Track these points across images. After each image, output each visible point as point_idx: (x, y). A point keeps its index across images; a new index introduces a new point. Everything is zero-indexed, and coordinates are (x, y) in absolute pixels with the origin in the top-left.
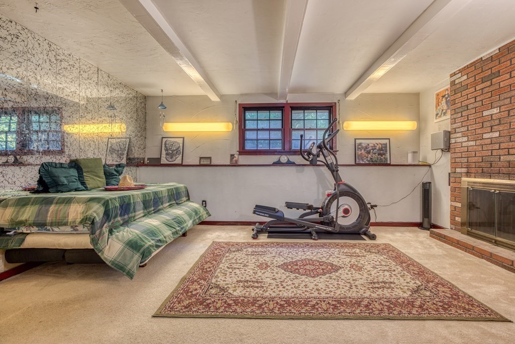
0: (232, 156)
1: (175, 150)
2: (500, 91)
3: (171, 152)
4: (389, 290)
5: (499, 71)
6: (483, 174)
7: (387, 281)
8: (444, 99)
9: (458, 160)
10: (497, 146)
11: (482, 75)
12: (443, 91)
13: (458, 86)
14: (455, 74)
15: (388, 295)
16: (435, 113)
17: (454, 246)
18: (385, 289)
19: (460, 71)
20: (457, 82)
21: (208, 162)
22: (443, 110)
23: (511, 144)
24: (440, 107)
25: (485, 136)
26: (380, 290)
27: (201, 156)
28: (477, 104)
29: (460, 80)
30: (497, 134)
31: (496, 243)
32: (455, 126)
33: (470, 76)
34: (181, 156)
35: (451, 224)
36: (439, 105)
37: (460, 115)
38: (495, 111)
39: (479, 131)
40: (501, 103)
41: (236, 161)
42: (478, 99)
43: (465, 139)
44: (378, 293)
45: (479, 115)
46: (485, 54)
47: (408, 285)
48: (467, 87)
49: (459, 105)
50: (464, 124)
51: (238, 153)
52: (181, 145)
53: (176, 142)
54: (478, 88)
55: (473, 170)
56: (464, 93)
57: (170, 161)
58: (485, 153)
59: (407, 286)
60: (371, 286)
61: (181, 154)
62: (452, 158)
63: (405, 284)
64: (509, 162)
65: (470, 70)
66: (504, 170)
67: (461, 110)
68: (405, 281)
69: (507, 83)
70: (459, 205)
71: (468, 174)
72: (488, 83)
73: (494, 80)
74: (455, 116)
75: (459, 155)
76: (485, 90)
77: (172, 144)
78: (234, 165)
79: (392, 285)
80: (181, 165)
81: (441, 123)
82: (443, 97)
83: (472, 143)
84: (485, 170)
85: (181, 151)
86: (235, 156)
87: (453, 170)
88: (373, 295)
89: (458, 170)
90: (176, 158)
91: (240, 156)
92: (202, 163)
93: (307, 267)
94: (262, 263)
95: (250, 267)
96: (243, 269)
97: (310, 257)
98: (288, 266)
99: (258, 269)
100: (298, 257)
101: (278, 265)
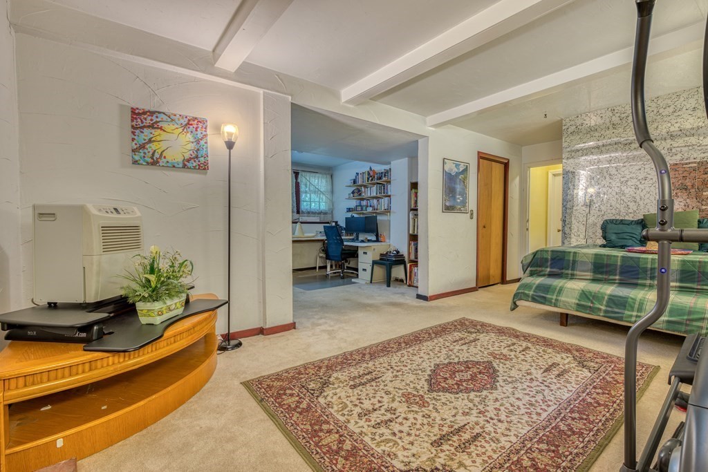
4: (353, 375)
7: (361, 387)
15: (352, 370)
18: (357, 375)
26: (361, 372)
44: (362, 368)
47: (334, 391)
59: (336, 388)
60: (374, 374)
63: (338, 391)
68: (338, 395)
79: (352, 383)
88: (365, 365)
93: (467, 375)
94: (511, 359)
95: (505, 351)
96: (503, 347)
97: (496, 394)
98: (485, 368)
99: (496, 352)
100: (509, 388)
101: (495, 365)
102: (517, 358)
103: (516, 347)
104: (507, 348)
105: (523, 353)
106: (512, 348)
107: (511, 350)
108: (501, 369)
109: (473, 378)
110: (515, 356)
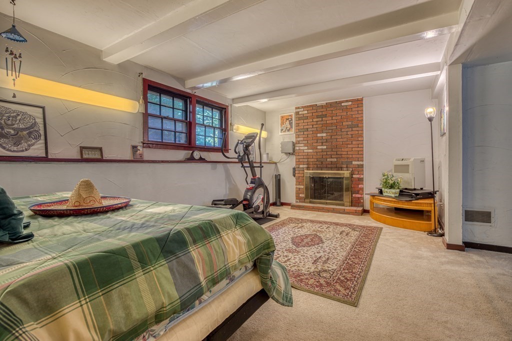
0: (134, 148)
1: (23, 130)
2: (326, 125)
3: (12, 132)
5: (326, 115)
6: (318, 168)
8: (288, 121)
9: (300, 160)
10: (325, 153)
11: (316, 114)
12: (287, 116)
13: (301, 116)
14: (299, 108)
16: (280, 129)
17: (311, 210)
19: (303, 107)
20: (300, 113)
21: (98, 156)
22: (287, 128)
23: (332, 153)
24: (284, 125)
25: (318, 147)
27: (82, 145)
28: (314, 129)
29: (303, 113)
30: (325, 147)
31: (327, 204)
32: (299, 139)
33: (309, 112)
34: (42, 141)
35: (297, 199)
36: (283, 124)
37: (302, 133)
38: (324, 135)
39: (315, 144)
40: (327, 131)
41: (141, 155)
42: (314, 126)
43: (306, 148)
45: (315, 135)
46: (319, 103)
48: (307, 118)
49: (302, 127)
50: (305, 139)
51: (141, 144)
52: (40, 121)
53: (24, 114)
54: (314, 120)
55: (311, 166)
56: (305, 121)
57: (14, 151)
58: (318, 157)
61: (43, 137)
62: (296, 159)
64: (331, 162)
65: (309, 108)
66: (329, 166)
67: (303, 130)
69: (330, 122)
70: (302, 187)
71: (308, 168)
72: (321, 119)
73: (323, 118)
74: (299, 133)
75: (302, 157)
76: (319, 123)
77: (16, 117)
78: (138, 160)
80: (45, 159)
81: (285, 136)
82: (287, 119)
83: (311, 151)
84: (319, 166)
85: (42, 132)
86: (139, 148)
87: (298, 166)
89: (301, 166)
90: (30, 146)
91: (145, 149)
92: (85, 156)
93: (305, 241)
94: (286, 250)
95: (290, 255)
96: (293, 258)
97: (291, 236)
98: (299, 245)
99: (296, 254)
100: (286, 239)
101: (294, 246)
102: (282, 251)
103: (283, 259)
104: (290, 257)
105: (279, 256)
106: (286, 259)
107: (286, 256)
108: (291, 245)
109: (302, 240)
110: (284, 253)
